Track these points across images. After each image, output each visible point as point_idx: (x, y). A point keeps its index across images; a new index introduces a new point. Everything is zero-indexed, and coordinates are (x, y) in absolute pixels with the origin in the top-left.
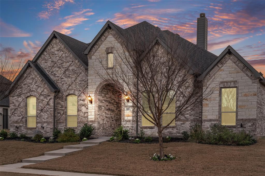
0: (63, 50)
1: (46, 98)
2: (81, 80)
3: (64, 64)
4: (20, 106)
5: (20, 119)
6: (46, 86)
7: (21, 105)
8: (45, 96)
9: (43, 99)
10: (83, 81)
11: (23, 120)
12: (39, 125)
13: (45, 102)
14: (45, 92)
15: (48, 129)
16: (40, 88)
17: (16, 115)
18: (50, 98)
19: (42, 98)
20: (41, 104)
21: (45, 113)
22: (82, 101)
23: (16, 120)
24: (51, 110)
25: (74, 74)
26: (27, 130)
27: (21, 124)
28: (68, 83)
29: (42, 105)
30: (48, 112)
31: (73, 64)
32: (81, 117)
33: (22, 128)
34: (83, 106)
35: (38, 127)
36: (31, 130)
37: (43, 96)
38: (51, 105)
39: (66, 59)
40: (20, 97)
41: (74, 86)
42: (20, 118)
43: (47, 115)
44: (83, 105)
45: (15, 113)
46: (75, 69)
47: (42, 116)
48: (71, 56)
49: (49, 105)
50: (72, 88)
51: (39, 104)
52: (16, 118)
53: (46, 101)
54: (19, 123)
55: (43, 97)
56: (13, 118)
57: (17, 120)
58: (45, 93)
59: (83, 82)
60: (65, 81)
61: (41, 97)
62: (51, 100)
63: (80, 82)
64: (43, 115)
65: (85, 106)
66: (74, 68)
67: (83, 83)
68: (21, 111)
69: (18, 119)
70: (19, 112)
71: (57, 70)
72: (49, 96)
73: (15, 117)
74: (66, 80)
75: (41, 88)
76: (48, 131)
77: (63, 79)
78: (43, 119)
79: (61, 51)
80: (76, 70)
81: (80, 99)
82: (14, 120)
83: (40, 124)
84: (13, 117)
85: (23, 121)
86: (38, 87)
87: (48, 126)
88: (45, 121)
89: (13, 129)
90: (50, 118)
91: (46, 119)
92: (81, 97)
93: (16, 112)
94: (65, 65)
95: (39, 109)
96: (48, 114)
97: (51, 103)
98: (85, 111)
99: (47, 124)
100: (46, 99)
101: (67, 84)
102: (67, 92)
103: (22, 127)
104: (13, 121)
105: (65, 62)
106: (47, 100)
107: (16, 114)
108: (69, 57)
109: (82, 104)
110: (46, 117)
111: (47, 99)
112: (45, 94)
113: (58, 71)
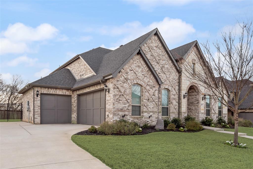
0: (160, 49)
1: (152, 89)
2: (173, 78)
3: (161, 61)
4: (126, 93)
5: (126, 107)
6: (152, 78)
7: (127, 92)
8: (151, 86)
9: (149, 89)
10: (174, 79)
11: (129, 108)
12: (146, 115)
13: (151, 92)
14: (151, 83)
15: (153, 118)
16: (146, 77)
17: (121, 103)
18: (155, 89)
19: (148, 88)
20: (147, 94)
21: (151, 103)
22: (173, 96)
23: (120, 108)
24: (156, 100)
25: (168, 72)
26: (133, 119)
27: (127, 113)
28: (164, 79)
29: (148, 95)
30: (153, 102)
31: (168, 64)
32: (173, 109)
33: (127, 117)
34: (174, 100)
35: (145, 116)
36: (137, 119)
37: (149, 86)
38: (156, 96)
39: (162, 57)
40: (126, 83)
41: (168, 82)
42: (126, 105)
43: (152, 104)
44: (174, 99)
45: (119, 100)
46: (169, 68)
47: (149, 105)
48: (166, 56)
49: (155, 96)
50: (167, 83)
51: (146, 94)
52: (121, 105)
54: (124, 111)
55: (149, 87)
56: (117, 105)
57: (122, 108)
58: (151, 84)
59: (174, 80)
60: (162, 76)
61: (148, 87)
62: (156, 91)
63: (172, 80)
64: (150, 104)
65: (176, 100)
66: (168, 67)
67: (174, 81)
68: (127, 98)
69: (123, 107)
70: (124, 99)
71: (155, 64)
72: (154, 87)
73: (120, 104)
74: (162, 75)
75: (147, 78)
76: (153, 120)
77: (160, 74)
78: (149, 109)
79: (159, 49)
80: (169, 69)
81: (172, 94)
82: (118, 108)
83: (146, 113)
84: (117, 104)
85: (129, 109)
86: (145, 76)
87: (154, 115)
88: (151, 110)
89: (117, 118)
90: (155, 108)
91: (152, 109)
92: (173, 92)
93: (121, 99)
94: (162, 62)
95: (146, 99)
96: (153, 104)
97: (156, 94)
98: (175, 104)
99: (152, 113)
100: (151, 90)
101: (163, 79)
102: (163, 86)
103: (127, 116)
104: (118, 109)
105: (161, 59)
106: (152, 91)
107: (121, 101)
108: (165, 57)
109: (173, 98)
110: (152, 107)
111: (153, 90)
112: (151, 85)
113: (156, 65)
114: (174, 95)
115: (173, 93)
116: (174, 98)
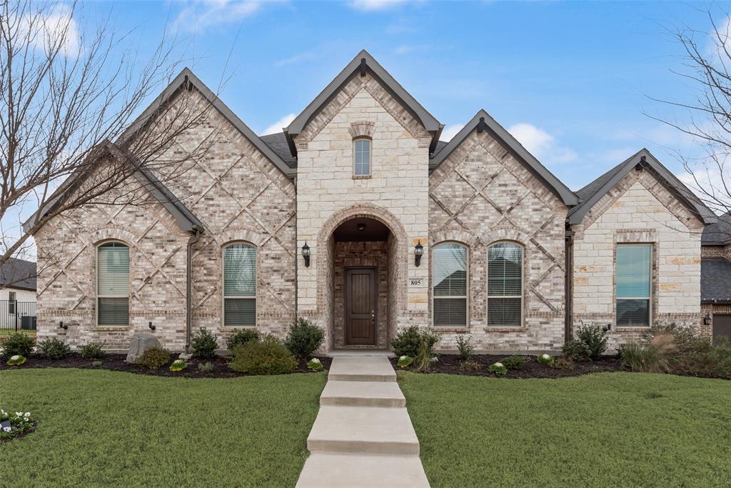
0: (212, 124)
1: (163, 247)
2: (269, 205)
3: (216, 161)
4: (73, 267)
5: (73, 302)
6: (162, 216)
7: (78, 264)
8: (158, 241)
9: (151, 250)
10: (275, 208)
11: (84, 305)
12: (139, 322)
13: (158, 257)
14: (160, 231)
15: (168, 331)
16: (141, 218)
17: (61, 293)
18: (174, 247)
19: (147, 248)
20: (144, 264)
21: (160, 289)
22: (272, 261)
23: (58, 306)
24: (178, 280)
25: (246, 189)
26: (96, 334)
27: (76, 318)
28: (228, 212)
29: (148, 267)
30: (168, 286)
31: (245, 164)
32: (269, 303)
33: (79, 327)
34: (275, 274)
35: (135, 325)
36: (110, 334)
37: (153, 241)
38: (177, 267)
39: (222, 149)
40: (75, 242)
41: (248, 221)
42: (73, 299)
43: (164, 292)
44: (275, 271)
45: (55, 287)
46: (252, 176)
47: (150, 296)
48: (238, 141)
49: (173, 266)
50: (242, 224)
51: (140, 263)
52: (59, 299)
53: (161, 257)
54: (69, 314)
55: (152, 244)
56: (48, 299)
57: (61, 306)
58: (158, 234)
59: (276, 211)
60: (219, 206)
61: (146, 244)
62: (178, 253)
63: (265, 211)
64: (154, 292)
65: (283, 274)
66: (247, 173)
67: (276, 214)
68: (78, 281)
69: (66, 303)
70: (68, 283)
71: (193, 175)
72: (172, 241)
73: (57, 297)
74: (221, 202)
75: (146, 219)
76: (167, 338)
77: (212, 199)
78: (153, 305)
79: (207, 126)
80: (253, 179)
81: (267, 255)
82: (51, 306)
83: (143, 318)
84: (48, 296)
85: (83, 309)
86: (137, 216)
87: (169, 322)
88: (160, 309)
89: (48, 331)
90: (175, 302)
91: (163, 305)
92: (269, 249)
93: (59, 284)
94: (218, 164)
95: (140, 277)
96: (167, 292)
97: (178, 260)
98: (281, 287)
99: (164, 318)
100: (161, 250)
101: (225, 214)
102: (226, 234)
103: (78, 325)
104: (50, 308)
105: (218, 155)
106: (165, 254)
107: (58, 289)
108: (231, 144)
109: (272, 268)
110: (164, 299)
111: (165, 251)
112: (159, 237)
113: (196, 177)
114: (273, 258)
115: (268, 252)
116: (275, 268)
